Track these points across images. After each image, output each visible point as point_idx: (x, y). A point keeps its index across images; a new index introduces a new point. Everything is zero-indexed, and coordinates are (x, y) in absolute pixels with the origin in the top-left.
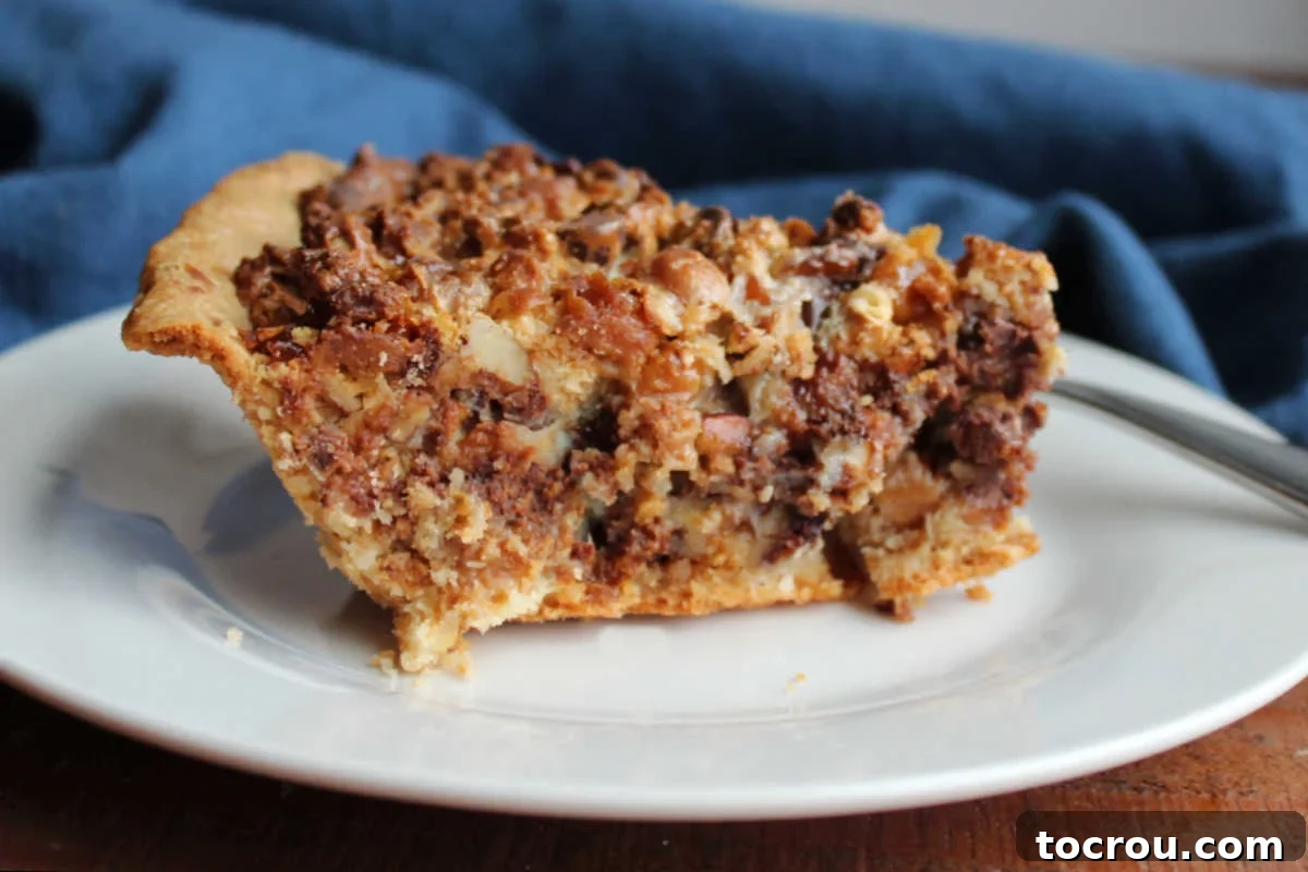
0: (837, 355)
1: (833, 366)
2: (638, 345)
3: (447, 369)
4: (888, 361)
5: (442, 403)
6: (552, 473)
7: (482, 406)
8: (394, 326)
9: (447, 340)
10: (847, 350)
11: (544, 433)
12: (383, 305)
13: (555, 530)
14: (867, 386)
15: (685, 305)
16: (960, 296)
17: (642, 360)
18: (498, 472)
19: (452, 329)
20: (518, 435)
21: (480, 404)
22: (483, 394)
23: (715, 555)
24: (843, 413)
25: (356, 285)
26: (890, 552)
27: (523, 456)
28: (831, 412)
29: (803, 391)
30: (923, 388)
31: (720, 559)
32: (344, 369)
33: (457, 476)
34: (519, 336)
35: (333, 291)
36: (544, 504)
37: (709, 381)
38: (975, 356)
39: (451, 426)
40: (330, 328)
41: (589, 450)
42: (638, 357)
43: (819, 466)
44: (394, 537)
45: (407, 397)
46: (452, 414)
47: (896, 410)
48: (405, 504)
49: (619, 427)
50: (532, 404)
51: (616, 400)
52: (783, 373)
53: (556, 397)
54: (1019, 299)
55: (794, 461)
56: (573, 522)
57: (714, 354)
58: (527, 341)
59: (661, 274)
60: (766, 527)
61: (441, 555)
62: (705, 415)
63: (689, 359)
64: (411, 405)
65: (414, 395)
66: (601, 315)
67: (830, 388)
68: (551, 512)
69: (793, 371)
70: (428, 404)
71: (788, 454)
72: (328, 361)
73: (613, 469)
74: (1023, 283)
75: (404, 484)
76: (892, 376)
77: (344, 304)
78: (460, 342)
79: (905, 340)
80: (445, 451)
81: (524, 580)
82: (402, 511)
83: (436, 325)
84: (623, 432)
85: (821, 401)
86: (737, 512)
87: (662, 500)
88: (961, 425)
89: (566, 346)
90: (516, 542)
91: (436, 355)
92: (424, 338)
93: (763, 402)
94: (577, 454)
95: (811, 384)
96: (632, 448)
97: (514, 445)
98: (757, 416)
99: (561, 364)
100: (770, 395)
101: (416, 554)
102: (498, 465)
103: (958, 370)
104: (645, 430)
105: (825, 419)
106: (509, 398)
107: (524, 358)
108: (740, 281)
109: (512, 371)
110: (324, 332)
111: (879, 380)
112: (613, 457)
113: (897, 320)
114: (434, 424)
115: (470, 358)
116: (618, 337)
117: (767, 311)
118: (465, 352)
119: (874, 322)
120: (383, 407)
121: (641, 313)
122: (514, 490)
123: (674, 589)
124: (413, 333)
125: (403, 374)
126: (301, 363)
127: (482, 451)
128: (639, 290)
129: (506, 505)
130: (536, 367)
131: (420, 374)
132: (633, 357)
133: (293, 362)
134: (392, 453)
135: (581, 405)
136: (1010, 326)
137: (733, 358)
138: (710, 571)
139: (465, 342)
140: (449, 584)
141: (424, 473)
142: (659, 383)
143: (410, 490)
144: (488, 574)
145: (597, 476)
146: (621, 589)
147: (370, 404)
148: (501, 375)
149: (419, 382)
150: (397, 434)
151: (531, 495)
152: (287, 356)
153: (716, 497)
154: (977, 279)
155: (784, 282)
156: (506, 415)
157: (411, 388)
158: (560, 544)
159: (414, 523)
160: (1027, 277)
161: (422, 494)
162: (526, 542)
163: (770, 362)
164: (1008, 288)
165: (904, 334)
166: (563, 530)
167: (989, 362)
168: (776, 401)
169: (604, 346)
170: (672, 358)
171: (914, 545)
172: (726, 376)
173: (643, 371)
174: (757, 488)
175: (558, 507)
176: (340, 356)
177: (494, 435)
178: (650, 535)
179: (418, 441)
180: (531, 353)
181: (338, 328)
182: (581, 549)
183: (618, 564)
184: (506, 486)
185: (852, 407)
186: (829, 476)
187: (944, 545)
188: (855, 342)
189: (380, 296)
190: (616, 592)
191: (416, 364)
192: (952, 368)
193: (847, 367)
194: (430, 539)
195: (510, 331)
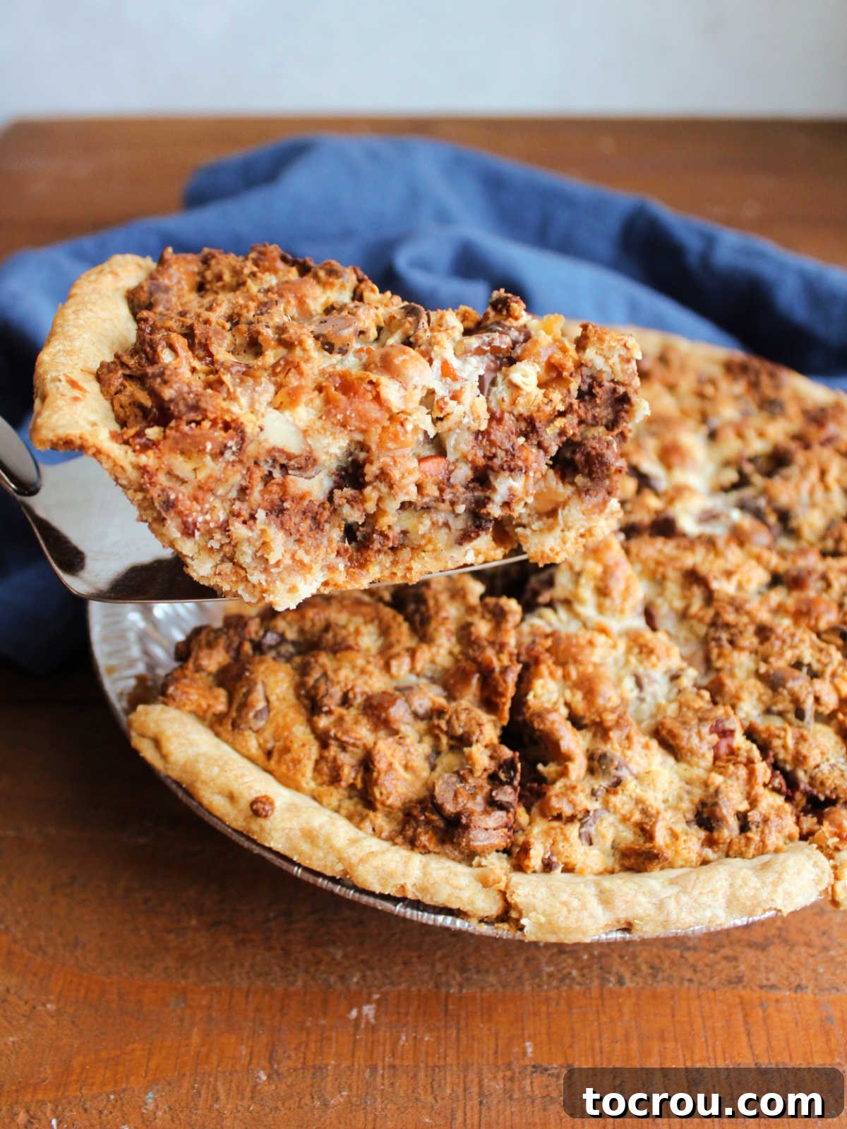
0: (502, 412)
1: (500, 421)
2: (377, 421)
3: (251, 449)
4: (535, 415)
5: (248, 469)
6: (322, 505)
7: (275, 468)
8: (214, 423)
9: (250, 429)
10: (509, 409)
11: (315, 481)
12: (205, 410)
13: (325, 542)
14: (521, 430)
15: (406, 389)
16: (579, 365)
17: (379, 430)
18: (287, 509)
19: (251, 421)
20: (298, 484)
21: (273, 466)
22: (274, 460)
23: (426, 545)
24: (507, 451)
25: (186, 395)
26: (534, 531)
27: (302, 498)
28: (499, 451)
29: (480, 437)
30: (557, 431)
31: (430, 547)
32: (182, 453)
33: (261, 514)
34: (297, 422)
35: (171, 401)
36: (318, 525)
37: (421, 437)
38: (589, 407)
39: (255, 483)
40: (171, 428)
41: (345, 489)
42: (376, 429)
43: (494, 490)
44: (222, 554)
45: (225, 468)
46: (254, 476)
47: (540, 445)
48: (229, 536)
49: (365, 475)
50: (307, 463)
51: (362, 455)
52: (469, 428)
53: (323, 458)
54: (618, 368)
55: (477, 485)
56: (337, 534)
57: (425, 421)
58: (302, 425)
59: (387, 365)
60: (458, 525)
61: (254, 565)
62: (421, 460)
63: (409, 427)
64: (229, 473)
65: (230, 467)
66: (351, 403)
67: (498, 434)
68: (322, 530)
69: (475, 426)
70: (240, 472)
71: (473, 481)
72: (172, 450)
73: (363, 501)
74: (620, 356)
75: (227, 522)
76: (538, 425)
77: (179, 411)
78: (258, 430)
79: (546, 400)
80: (252, 499)
81: (308, 576)
82: (227, 541)
83: (242, 419)
84: (367, 479)
85: (492, 443)
86: (441, 518)
87: (394, 516)
88: (583, 454)
89: (329, 425)
90: (301, 554)
91: (243, 439)
92: (235, 429)
93: (455, 448)
94: (337, 492)
95: (486, 433)
96: (374, 488)
97: (297, 492)
98: (451, 456)
99: (326, 437)
100: (460, 443)
101: (237, 565)
102: (287, 505)
103: (579, 416)
104: (383, 475)
105: (495, 456)
106: (292, 463)
107: (301, 435)
108: (437, 363)
109: (294, 445)
110: (168, 431)
111: (529, 427)
112: (362, 493)
113: (540, 386)
114: (244, 483)
115: (266, 440)
116: (362, 417)
117: (457, 386)
118: (262, 436)
119: (526, 389)
120: (210, 477)
121: (377, 398)
122: (297, 520)
123: (401, 567)
124: (227, 427)
125: (222, 453)
126: (155, 453)
127: (276, 497)
128: (374, 380)
129: (293, 531)
130: (310, 441)
131: (234, 453)
132: (373, 429)
133: (150, 453)
134: (218, 504)
135: (338, 460)
136: (612, 385)
137: (436, 421)
138: (423, 554)
139: (262, 429)
140: (260, 583)
141: (238, 515)
142: (390, 445)
143: (231, 528)
144: (285, 575)
145: (352, 506)
146: (368, 571)
147: (202, 475)
148: (286, 449)
149: (232, 458)
150: (220, 492)
151: (309, 521)
152: (145, 448)
153: (427, 509)
154: (590, 354)
155: (465, 361)
156: (290, 472)
157: (228, 462)
158: (329, 550)
159: (235, 546)
160: (623, 352)
161: (238, 529)
162: (307, 552)
163: (461, 422)
164: (611, 362)
165: (545, 396)
166: (330, 541)
167: (598, 410)
168: (465, 448)
169: (354, 423)
170: (399, 427)
171: (550, 529)
172: (432, 434)
173: (380, 438)
174: (453, 503)
175: (327, 526)
176: (180, 447)
177: (283, 486)
178: (386, 537)
179: (234, 494)
180: (305, 433)
181: (177, 429)
182: (342, 550)
183: (366, 555)
184: (293, 518)
185: (513, 447)
186: (500, 495)
187: (569, 529)
188: (514, 403)
189: (203, 404)
190: (364, 572)
191: (231, 448)
192: (575, 416)
193: (509, 420)
194: (246, 556)
195: (291, 419)
